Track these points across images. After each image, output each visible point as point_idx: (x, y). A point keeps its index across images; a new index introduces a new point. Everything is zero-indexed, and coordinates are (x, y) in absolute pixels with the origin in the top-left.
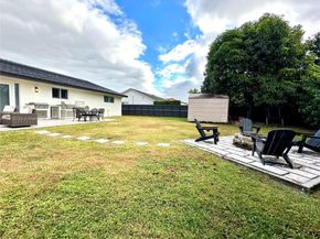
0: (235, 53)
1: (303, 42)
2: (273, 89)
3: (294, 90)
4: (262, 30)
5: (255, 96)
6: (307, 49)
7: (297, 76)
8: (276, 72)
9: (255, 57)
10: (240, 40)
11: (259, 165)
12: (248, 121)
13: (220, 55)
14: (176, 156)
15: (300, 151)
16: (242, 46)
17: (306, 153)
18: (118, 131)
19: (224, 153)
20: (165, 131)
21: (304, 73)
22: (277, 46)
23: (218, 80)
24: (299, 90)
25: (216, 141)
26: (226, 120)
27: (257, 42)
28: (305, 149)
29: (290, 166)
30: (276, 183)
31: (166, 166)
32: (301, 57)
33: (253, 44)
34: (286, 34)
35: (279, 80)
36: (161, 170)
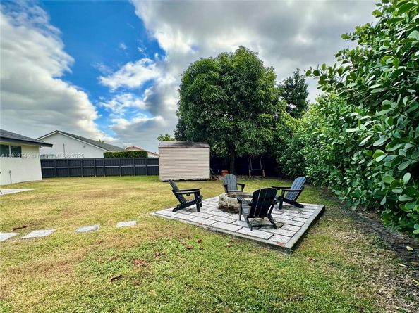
0: (212, 90)
1: (276, 86)
2: (253, 137)
3: (271, 138)
4: (239, 66)
5: (237, 145)
6: (279, 95)
7: (273, 123)
8: (254, 118)
9: (234, 98)
10: (217, 75)
11: (246, 231)
12: (232, 176)
13: (196, 91)
14: (147, 240)
15: (281, 207)
16: (219, 83)
17: (285, 207)
18: (36, 212)
19: (209, 223)
20: (126, 200)
21: (279, 120)
22: (255, 87)
23: (195, 124)
24: (276, 138)
25: (199, 206)
26: (208, 176)
27: (235, 80)
28: (284, 203)
29: (274, 227)
30: (263, 250)
31: (133, 260)
32: (275, 102)
33: (231, 82)
34: (261, 76)
35: (258, 127)
36: (126, 270)
